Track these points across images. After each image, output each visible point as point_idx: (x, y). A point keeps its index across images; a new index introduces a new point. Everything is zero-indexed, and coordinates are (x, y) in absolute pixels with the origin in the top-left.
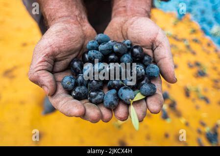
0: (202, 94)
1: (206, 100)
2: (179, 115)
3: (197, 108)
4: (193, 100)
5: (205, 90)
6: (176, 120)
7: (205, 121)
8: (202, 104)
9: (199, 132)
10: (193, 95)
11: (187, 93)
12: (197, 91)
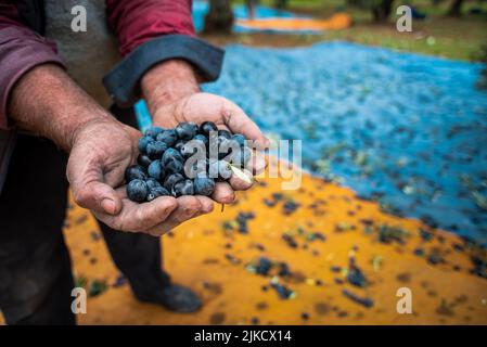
0: (310, 232)
1: (318, 236)
2: (300, 278)
3: (316, 253)
4: (305, 247)
5: (310, 225)
6: (301, 287)
7: (336, 264)
8: (317, 245)
9: (339, 282)
10: (300, 241)
11: (292, 243)
12: (300, 231)
